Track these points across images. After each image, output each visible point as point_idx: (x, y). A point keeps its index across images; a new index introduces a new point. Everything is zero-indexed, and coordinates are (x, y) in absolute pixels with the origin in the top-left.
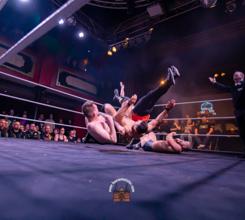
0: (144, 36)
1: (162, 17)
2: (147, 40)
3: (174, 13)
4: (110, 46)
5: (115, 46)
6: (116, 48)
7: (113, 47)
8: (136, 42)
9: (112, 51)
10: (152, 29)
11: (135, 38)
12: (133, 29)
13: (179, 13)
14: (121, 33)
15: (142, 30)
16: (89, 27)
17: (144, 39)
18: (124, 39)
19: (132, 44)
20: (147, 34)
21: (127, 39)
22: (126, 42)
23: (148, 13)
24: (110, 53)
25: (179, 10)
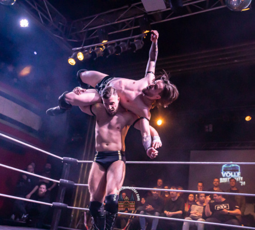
0: (132, 40)
1: (165, 14)
2: (137, 48)
3: (184, 10)
4: (73, 49)
5: (82, 51)
6: (84, 54)
7: (78, 51)
8: (118, 49)
9: (75, 58)
10: (147, 32)
11: (118, 43)
12: (116, 27)
13: (193, 12)
14: (95, 30)
15: (130, 30)
16: (39, 13)
17: (133, 46)
18: (99, 41)
19: (112, 51)
20: (139, 38)
21: (104, 42)
22: (102, 47)
23: (141, 5)
24: (72, 62)
25: (193, 8)
